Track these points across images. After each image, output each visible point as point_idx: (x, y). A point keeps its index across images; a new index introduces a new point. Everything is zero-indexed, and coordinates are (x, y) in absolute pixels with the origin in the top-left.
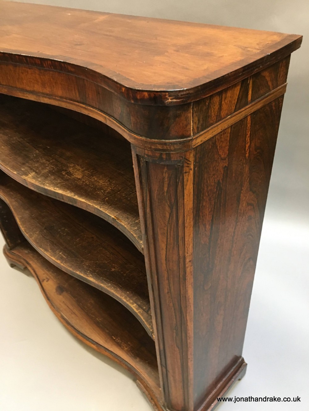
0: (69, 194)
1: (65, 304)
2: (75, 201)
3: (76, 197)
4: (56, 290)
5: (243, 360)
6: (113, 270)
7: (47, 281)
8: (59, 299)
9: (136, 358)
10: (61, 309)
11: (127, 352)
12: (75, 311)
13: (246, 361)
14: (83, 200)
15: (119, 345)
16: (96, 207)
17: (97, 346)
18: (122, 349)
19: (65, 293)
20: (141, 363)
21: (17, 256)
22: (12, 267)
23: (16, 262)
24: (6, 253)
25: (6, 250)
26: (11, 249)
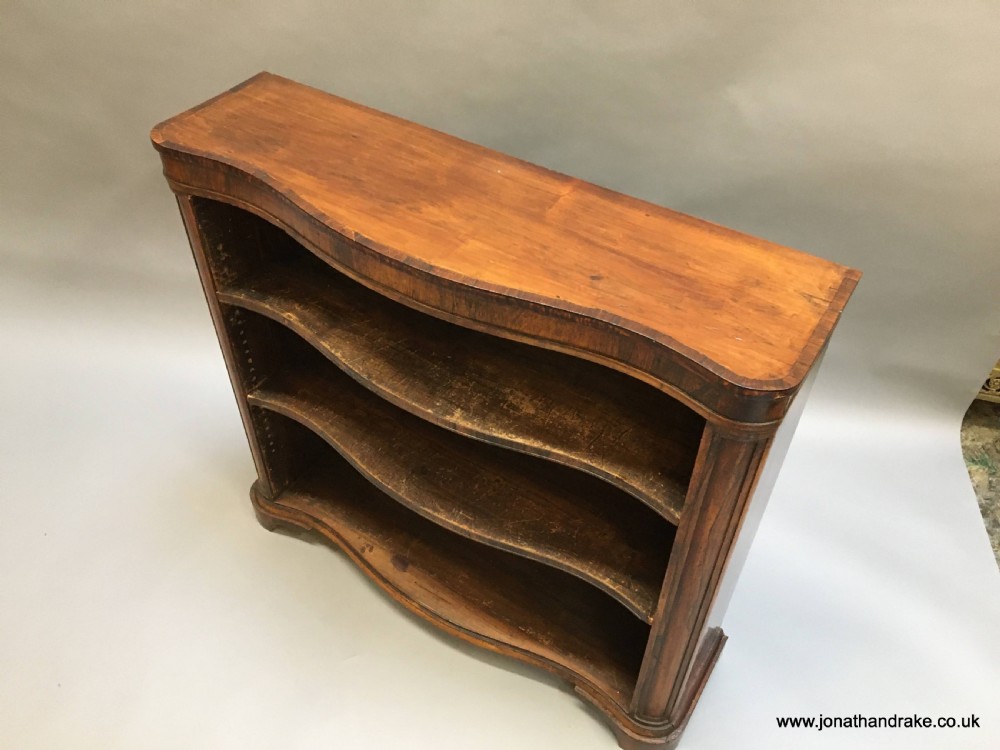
0: (537, 444)
1: (421, 587)
2: (548, 453)
3: (548, 448)
4: (395, 565)
5: (722, 631)
6: (554, 531)
7: (371, 550)
8: (407, 580)
9: (567, 655)
10: (417, 595)
11: (551, 647)
12: (441, 595)
13: (726, 633)
14: (561, 452)
15: (534, 639)
16: (585, 461)
17: (497, 646)
18: (542, 644)
19: (410, 567)
20: (578, 660)
21: (290, 510)
22: (271, 529)
23: (290, 521)
24: (262, 507)
25: (261, 501)
26: (275, 499)
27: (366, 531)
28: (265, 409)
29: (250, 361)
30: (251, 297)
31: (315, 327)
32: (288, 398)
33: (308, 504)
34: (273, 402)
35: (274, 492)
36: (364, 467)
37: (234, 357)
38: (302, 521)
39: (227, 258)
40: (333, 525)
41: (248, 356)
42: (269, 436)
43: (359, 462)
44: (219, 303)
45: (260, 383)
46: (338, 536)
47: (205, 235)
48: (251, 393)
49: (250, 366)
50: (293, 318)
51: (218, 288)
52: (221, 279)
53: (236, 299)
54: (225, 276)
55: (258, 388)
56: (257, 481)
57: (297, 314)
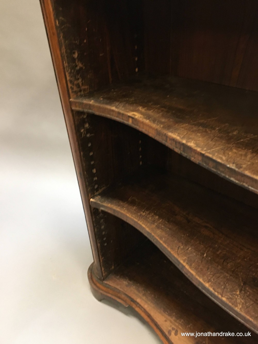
21: (114, 289)
22: (100, 300)
23: (114, 297)
24: (95, 285)
25: (95, 279)
26: (104, 280)
27: (170, 315)
28: (103, 211)
29: (94, 171)
30: (100, 102)
31: (162, 123)
32: (121, 203)
33: (127, 286)
34: (109, 205)
35: (104, 274)
36: (193, 272)
37: (82, 165)
38: (122, 299)
39: (81, 68)
40: (146, 307)
41: (93, 167)
42: (104, 233)
43: (187, 267)
44: (72, 111)
45: (100, 191)
46: (149, 316)
47: (62, 35)
48: (93, 198)
49: (93, 175)
50: (137, 116)
51: (71, 94)
52: (75, 89)
53: (86, 105)
54: (78, 86)
55: (99, 194)
56: (92, 265)
57: (141, 113)
